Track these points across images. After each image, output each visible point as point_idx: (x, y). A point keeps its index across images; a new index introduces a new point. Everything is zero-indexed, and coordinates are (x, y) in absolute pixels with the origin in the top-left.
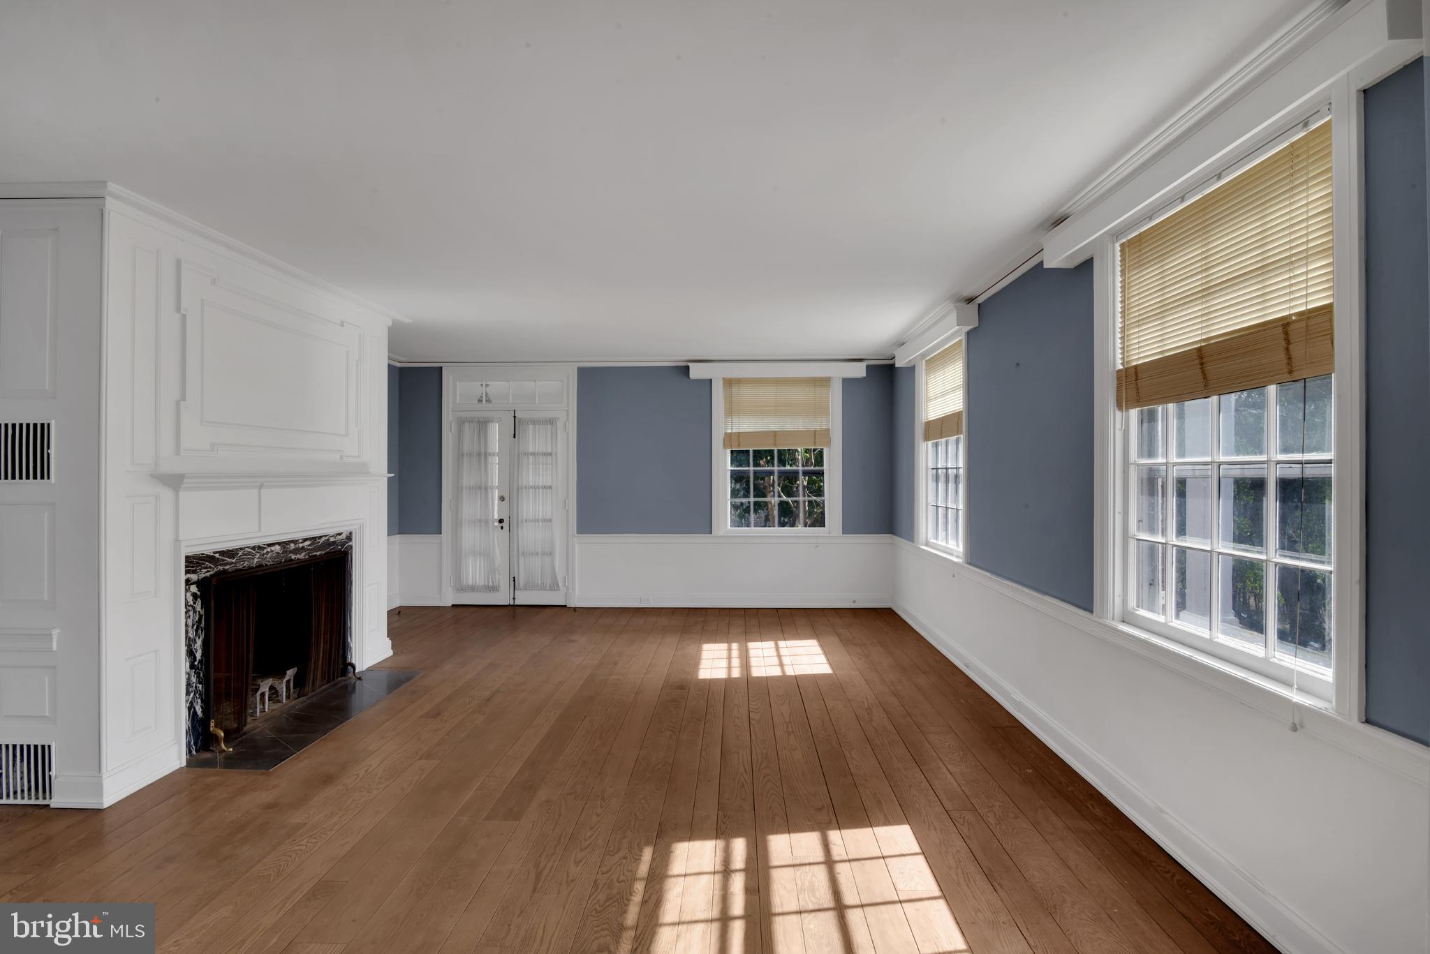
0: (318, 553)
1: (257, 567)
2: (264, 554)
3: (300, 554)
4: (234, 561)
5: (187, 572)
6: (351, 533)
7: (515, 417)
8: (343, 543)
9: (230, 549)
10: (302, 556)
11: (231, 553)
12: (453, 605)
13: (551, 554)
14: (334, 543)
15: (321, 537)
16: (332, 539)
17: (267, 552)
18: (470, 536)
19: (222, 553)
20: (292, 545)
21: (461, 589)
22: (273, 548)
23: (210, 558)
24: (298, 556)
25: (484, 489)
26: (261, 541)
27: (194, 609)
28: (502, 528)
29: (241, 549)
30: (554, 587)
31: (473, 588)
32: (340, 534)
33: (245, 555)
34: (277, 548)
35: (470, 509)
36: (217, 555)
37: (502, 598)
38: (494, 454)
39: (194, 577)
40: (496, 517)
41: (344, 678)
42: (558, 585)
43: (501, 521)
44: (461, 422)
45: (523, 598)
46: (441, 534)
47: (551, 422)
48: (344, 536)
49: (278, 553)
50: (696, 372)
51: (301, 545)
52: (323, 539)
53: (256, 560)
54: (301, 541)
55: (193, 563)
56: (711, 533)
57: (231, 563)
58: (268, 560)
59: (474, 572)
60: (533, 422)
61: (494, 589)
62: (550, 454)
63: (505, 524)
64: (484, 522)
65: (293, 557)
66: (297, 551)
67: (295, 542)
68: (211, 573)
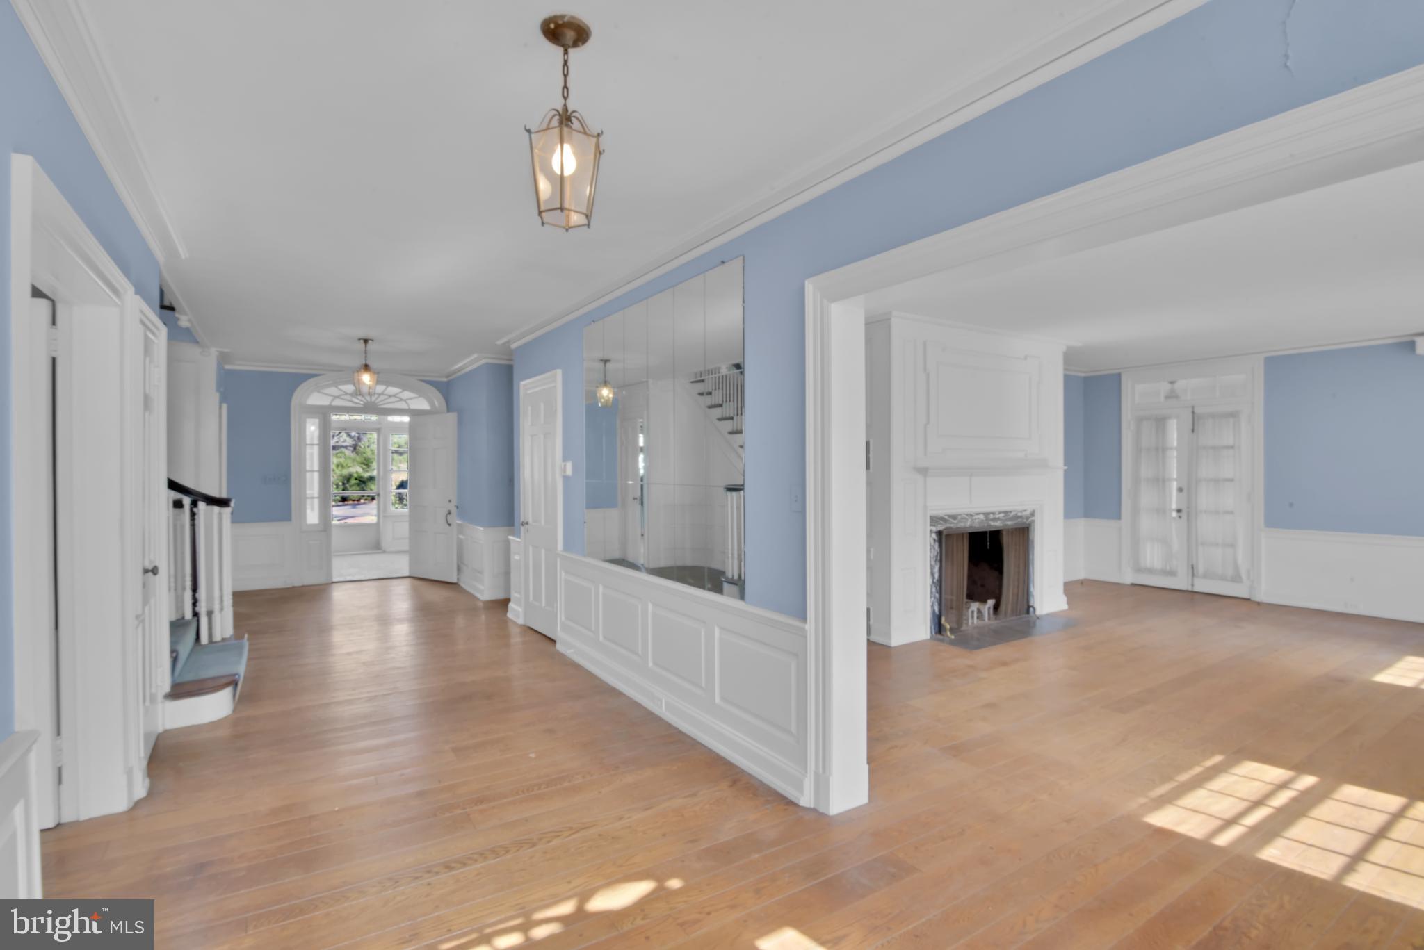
0: (1009, 524)
1: (970, 528)
2: (974, 520)
3: (997, 523)
4: (957, 522)
5: (931, 526)
6: (1034, 511)
7: (1193, 413)
8: (1027, 518)
9: (953, 514)
11: (952, 517)
12: (1133, 585)
13: (1233, 546)
14: (1021, 517)
15: (1011, 512)
16: (1019, 514)
17: (976, 519)
18: (1147, 523)
19: (948, 516)
20: (992, 516)
21: (1139, 570)
22: (979, 517)
23: (943, 518)
25: (1160, 481)
26: (973, 511)
27: (935, 550)
29: (961, 515)
30: (1237, 578)
31: (1151, 571)
32: (1025, 511)
33: (963, 519)
34: (982, 517)
35: (1147, 498)
36: (946, 517)
37: (1180, 583)
38: (1171, 449)
39: (934, 529)
40: (1174, 506)
41: (1027, 615)
42: (1240, 577)
43: (1179, 511)
44: (1140, 420)
45: (1202, 586)
46: (1119, 517)
47: (1234, 415)
48: (1028, 513)
49: (983, 520)
51: (997, 517)
52: (1012, 514)
53: (969, 524)
54: (997, 513)
55: (934, 520)
57: (954, 524)
58: (977, 525)
59: (1152, 556)
60: (1213, 416)
61: (1172, 573)
62: (1232, 447)
63: (1184, 515)
64: (1161, 511)
65: (993, 524)
66: (995, 520)
67: (994, 513)
68: (943, 528)
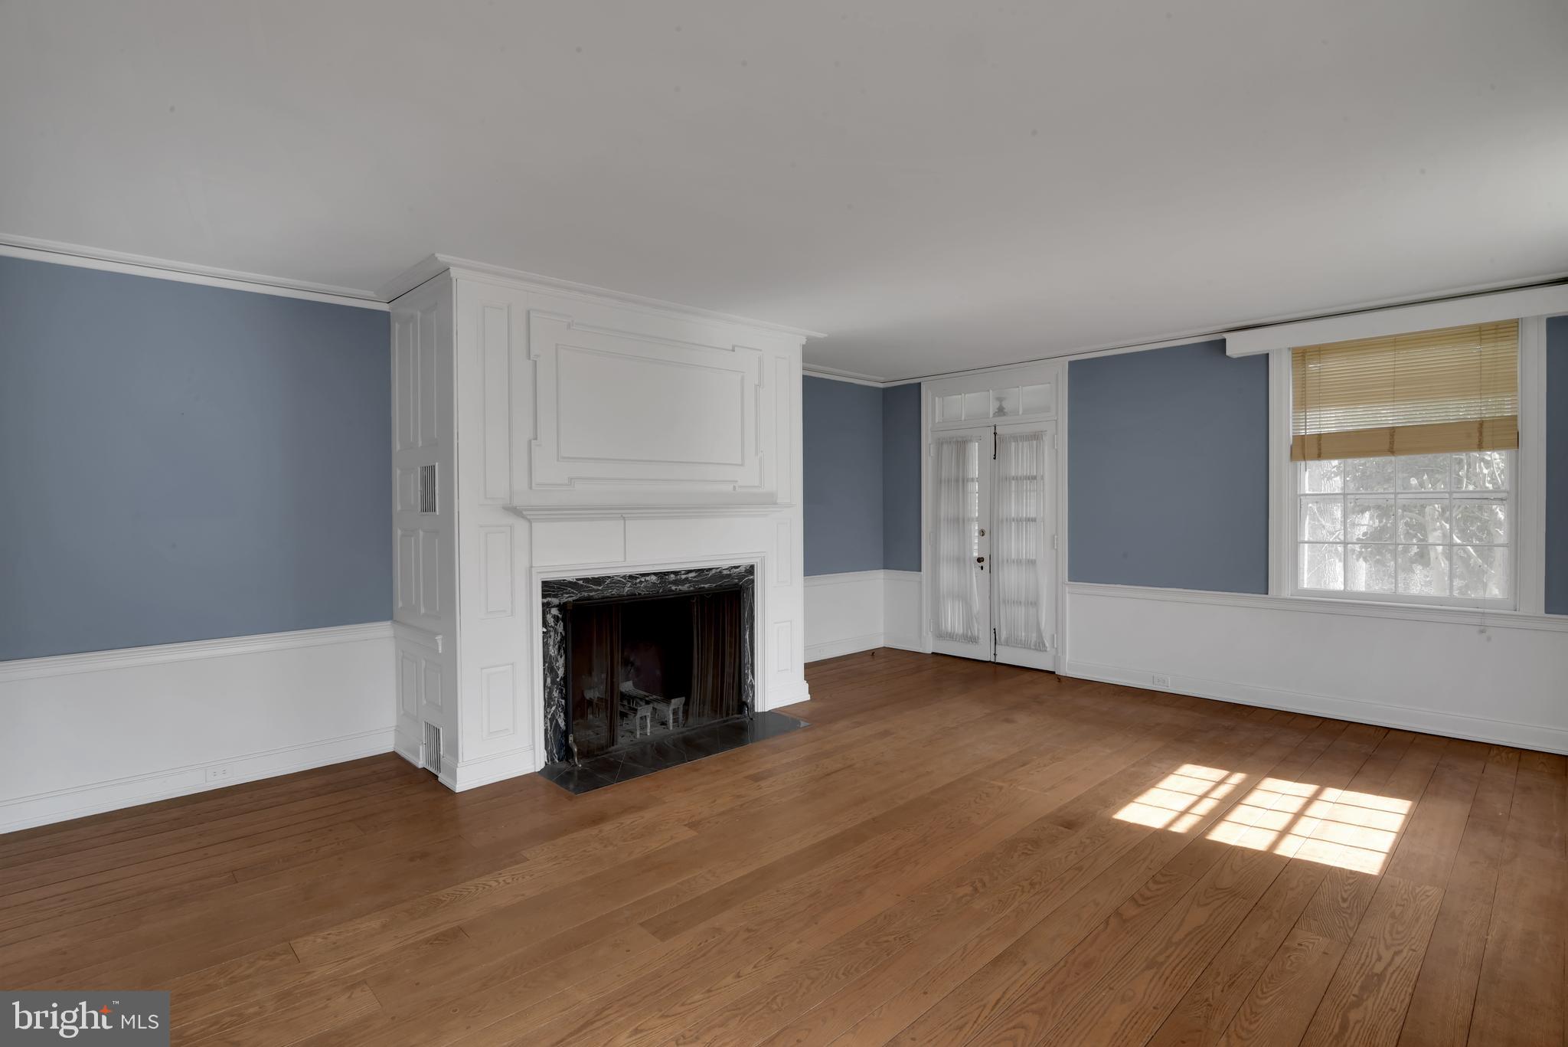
0: (706, 586)
1: (628, 595)
2: (636, 584)
3: (683, 585)
4: (600, 588)
5: (544, 596)
6: (752, 567)
7: (995, 434)
8: (741, 577)
9: (596, 576)
10: (685, 588)
11: (598, 581)
12: (933, 653)
13: (1035, 604)
14: (729, 576)
15: (711, 569)
16: (725, 572)
17: (641, 581)
18: (948, 575)
19: (586, 580)
20: (672, 576)
21: (941, 635)
22: (647, 578)
23: (573, 585)
24: (680, 587)
25: (959, 522)
26: (630, 571)
27: (556, 631)
28: (982, 568)
29: (609, 577)
30: (1040, 647)
31: (951, 636)
32: (737, 567)
33: (614, 583)
34: (653, 579)
35: (948, 545)
36: (581, 582)
37: (981, 652)
38: (973, 480)
39: (555, 601)
40: (976, 555)
41: (739, 716)
42: (1044, 645)
43: (980, 560)
44: (940, 444)
45: (1006, 656)
46: (920, 571)
47: (1036, 437)
48: (742, 569)
49: (654, 583)
50: (1238, 346)
51: (683, 577)
52: (714, 571)
53: (627, 589)
54: (683, 572)
55: (549, 588)
56: (1267, 594)
57: (598, 590)
58: (642, 590)
59: (953, 619)
60: (1016, 438)
61: (973, 640)
62: (1034, 478)
63: (985, 564)
64: (960, 560)
65: (674, 588)
66: (678, 582)
67: (676, 573)
68: (574, 598)
